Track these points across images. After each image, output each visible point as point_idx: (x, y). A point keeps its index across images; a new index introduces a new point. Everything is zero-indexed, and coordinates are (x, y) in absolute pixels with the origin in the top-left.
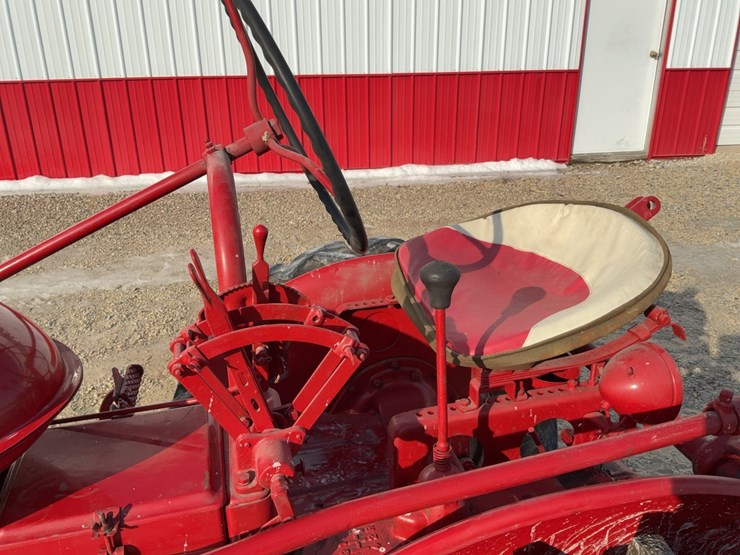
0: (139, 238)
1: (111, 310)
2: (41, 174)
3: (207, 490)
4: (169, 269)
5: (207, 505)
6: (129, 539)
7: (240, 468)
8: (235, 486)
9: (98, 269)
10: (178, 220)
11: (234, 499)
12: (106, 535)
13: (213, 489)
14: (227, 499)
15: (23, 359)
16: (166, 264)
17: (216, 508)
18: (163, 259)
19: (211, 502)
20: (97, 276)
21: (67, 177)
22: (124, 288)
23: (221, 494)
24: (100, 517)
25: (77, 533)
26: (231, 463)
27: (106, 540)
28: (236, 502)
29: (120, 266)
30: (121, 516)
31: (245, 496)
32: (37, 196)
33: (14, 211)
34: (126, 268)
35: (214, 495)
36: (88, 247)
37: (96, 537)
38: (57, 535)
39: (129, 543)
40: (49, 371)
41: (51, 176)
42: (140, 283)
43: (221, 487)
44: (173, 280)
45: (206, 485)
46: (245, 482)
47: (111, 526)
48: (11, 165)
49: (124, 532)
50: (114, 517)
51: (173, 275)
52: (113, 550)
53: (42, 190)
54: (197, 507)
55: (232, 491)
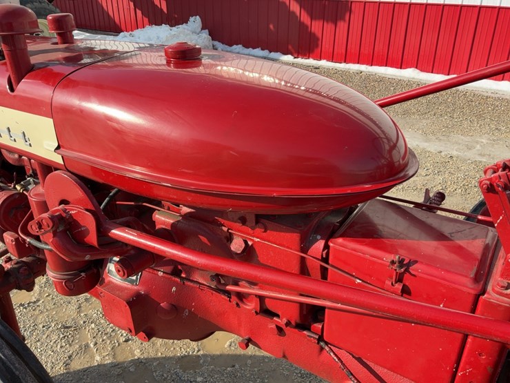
0: (466, 124)
1: (429, 165)
2: (416, 68)
3: (471, 278)
4: (478, 150)
5: (467, 287)
6: (408, 280)
7: (502, 276)
8: (493, 286)
9: (431, 136)
10: (499, 117)
11: (489, 293)
12: (396, 270)
13: (476, 279)
14: (484, 292)
15: (387, 147)
16: (478, 146)
17: (473, 292)
18: (477, 142)
19: (471, 287)
20: (428, 140)
21: (432, 72)
22: (443, 154)
23: (481, 286)
24: (397, 257)
25: (380, 261)
26: (494, 271)
27: (395, 274)
28: (490, 297)
29: (445, 138)
30: (409, 265)
31: (498, 296)
32: (409, 81)
33: (392, 88)
34: (449, 141)
35: (475, 284)
36: (429, 121)
37: (390, 268)
38: (368, 256)
39: (407, 284)
40: (399, 161)
41: (422, 70)
42: (455, 153)
43: (482, 282)
44: (479, 159)
45: (472, 275)
46: (502, 287)
47: (401, 267)
48: (400, 58)
49: (406, 275)
50: (404, 263)
51: (480, 155)
52: (396, 283)
53: (413, 78)
54: (460, 285)
55: (489, 288)
